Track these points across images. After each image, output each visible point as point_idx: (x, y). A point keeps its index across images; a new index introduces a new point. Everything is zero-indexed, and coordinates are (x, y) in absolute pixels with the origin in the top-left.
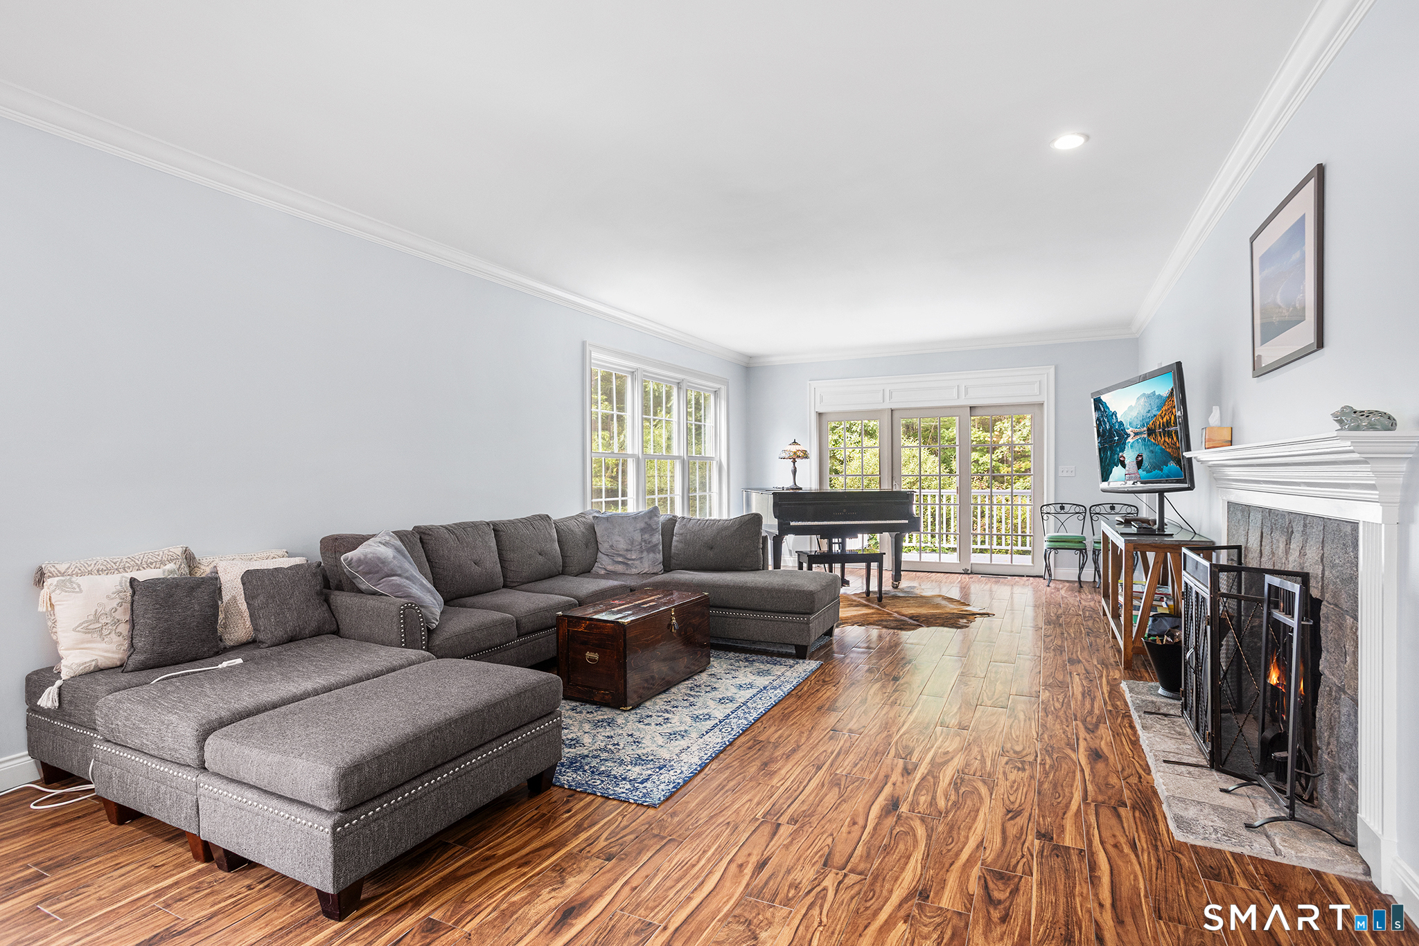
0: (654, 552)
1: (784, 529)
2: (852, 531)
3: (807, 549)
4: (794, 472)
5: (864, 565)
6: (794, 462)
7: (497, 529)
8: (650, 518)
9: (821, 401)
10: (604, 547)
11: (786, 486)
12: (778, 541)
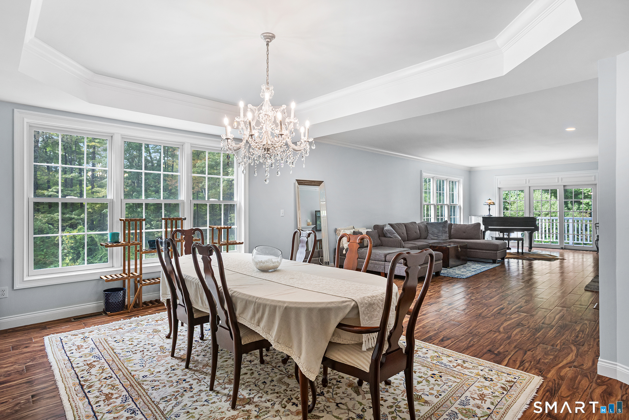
0: (446, 233)
1: (486, 229)
2: (513, 231)
3: (494, 236)
4: (489, 210)
5: (517, 242)
6: (489, 206)
7: (406, 225)
8: (445, 223)
9: (500, 183)
10: (430, 232)
11: (486, 215)
12: (484, 232)
